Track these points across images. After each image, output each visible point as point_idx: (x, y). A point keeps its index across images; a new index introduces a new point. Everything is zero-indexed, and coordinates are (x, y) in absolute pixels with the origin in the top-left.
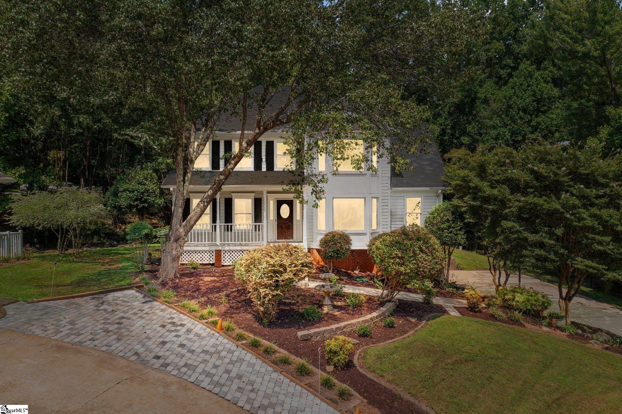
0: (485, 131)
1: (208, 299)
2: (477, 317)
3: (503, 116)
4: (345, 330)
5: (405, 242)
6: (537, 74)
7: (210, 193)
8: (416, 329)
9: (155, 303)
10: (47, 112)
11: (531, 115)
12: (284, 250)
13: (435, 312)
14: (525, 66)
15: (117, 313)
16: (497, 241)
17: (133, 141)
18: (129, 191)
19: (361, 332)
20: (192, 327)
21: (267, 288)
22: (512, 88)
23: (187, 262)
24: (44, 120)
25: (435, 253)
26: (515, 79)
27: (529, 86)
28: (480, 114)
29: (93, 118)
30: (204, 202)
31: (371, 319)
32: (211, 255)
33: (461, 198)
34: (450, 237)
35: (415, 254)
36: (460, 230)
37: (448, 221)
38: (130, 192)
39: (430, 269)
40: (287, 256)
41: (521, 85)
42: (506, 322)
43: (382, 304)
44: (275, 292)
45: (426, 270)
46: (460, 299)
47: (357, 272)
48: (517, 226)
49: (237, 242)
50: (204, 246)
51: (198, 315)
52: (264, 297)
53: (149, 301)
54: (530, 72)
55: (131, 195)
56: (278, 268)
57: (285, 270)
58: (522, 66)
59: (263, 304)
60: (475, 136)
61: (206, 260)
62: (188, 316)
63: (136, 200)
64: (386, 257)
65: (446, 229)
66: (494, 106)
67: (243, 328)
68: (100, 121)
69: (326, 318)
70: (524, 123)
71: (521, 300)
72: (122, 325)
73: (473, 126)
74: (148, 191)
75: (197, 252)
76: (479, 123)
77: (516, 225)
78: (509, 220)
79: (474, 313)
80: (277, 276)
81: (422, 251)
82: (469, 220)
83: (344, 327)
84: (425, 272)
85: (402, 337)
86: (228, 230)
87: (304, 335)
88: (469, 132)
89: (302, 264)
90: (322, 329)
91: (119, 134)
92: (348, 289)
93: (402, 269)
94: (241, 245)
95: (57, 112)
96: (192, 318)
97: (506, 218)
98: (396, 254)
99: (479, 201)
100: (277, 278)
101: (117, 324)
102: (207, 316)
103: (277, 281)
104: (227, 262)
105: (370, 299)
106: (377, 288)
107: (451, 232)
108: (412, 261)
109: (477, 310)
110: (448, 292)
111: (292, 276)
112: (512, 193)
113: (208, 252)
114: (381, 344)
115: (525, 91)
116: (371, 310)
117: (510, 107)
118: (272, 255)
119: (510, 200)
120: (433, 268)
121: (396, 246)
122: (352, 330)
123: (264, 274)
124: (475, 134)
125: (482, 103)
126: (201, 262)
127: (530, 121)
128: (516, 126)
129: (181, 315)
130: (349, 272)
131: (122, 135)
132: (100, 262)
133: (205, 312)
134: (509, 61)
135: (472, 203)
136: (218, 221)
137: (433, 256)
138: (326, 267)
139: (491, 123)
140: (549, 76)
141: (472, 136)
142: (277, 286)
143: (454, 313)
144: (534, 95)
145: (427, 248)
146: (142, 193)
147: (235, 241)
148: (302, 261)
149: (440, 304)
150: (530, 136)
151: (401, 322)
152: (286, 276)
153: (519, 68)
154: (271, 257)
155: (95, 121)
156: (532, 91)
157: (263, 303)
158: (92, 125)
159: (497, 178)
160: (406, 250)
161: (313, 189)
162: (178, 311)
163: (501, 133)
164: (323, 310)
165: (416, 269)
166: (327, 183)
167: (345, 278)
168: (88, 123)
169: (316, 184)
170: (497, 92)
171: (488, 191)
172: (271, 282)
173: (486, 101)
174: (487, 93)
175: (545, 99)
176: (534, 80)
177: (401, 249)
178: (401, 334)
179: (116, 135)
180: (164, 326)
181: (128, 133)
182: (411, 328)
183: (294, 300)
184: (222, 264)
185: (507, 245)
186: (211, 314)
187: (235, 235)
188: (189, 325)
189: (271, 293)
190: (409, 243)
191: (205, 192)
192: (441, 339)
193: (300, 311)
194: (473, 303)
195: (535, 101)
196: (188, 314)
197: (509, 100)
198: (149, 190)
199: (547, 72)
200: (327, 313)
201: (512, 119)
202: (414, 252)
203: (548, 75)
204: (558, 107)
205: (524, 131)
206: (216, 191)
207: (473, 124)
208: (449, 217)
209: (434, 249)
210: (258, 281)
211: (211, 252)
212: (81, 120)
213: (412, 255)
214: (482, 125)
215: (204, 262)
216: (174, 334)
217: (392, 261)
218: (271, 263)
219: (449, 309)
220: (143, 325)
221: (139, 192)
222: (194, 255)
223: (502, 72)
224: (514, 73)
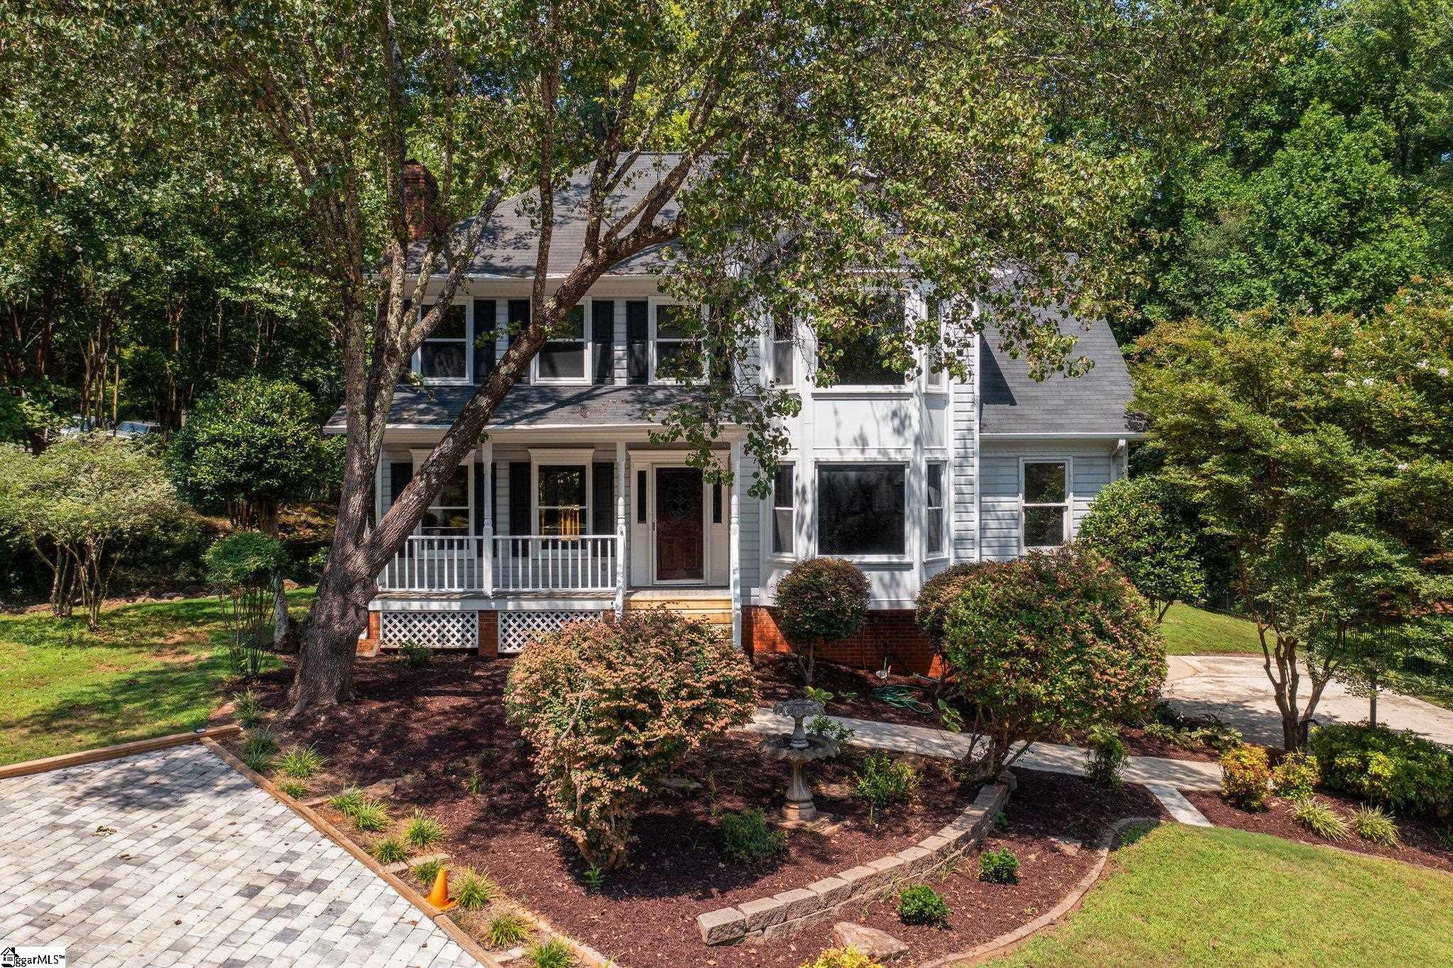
0: (1206, 287)
1: (429, 776)
2: (1257, 829)
3: (1259, 249)
4: (856, 897)
5: (1048, 603)
6: (1347, 138)
7: (448, 446)
8: (1085, 883)
9: (256, 795)
10: (31, 227)
11: (1333, 244)
12: (653, 642)
13: (1129, 813)
14: (1317, 115)
15: (113, 838)
16: (1314, 592)
17: (271, 306)
18: (224, 442)
19: (911, 909)
20: (348, 895)
21: (594, 767)
22: (1283, 175)
23: (397, 646)
24: (22, 247)
25: (1140, 639)
26: (1290, 150)
27: (1327, 168)
28: (1195, 245)
29: (163, 245)
30: (429, 474)
31: (942, 853)
32: (468, 626)
33: (1192, 463)
34: (1158, 576)
35: (1081, 644)
36: (1188, 556)
37: (1152, 529)
38: (228, 445)
39: (1128, 689)
40: (662, 659)
41: (1307, 165)
42: (1348, 846)
43: (968, 794)
44: (625, 782)
45: (1114, 693)
46: (1188, 758)
47: (884, 675)
48: (1379, 548)
49: (541, 589)
50: (448, 600)
51: (380, 841)
52: (587, 798)
53: (238, 788)
54: (1329, 133)
55: (229, 454)
56: (632, 702)
57: (657, 708)
58: (1308, 118)
59: (582, 820)
60: (1182, 303)
61: (453, 640)
62: (347, 849)
63: (244, 468)
64: (984, 652)
65: (1147, 553)
66: (1230, 223)
67: (518, 895)
68: (179, 254)
69: (793, 852)
70: (1315, 266)
71: (1387, 774)
72: (109, 891)
73: (1175, 277)
74: (281, 441)
75: (430, 617)
76: (1190, 270)
77: (1375, 544)
78: (1351, 531)
79: (1246, 815)
80: (627, 729)
81: (1101, 633)
82: (1216, 530)
83: (854, 889)
84: (1112, 701)
85: (1045, 919)
86: (515, 554)
87: (722, 928)
88: (1166, 292)
89: (714, 686)
90: (782, 900)
91: (236, 289)
92: (864, 736)
93: (1039, 689)
94: (551, 596)
95: (59, 226)
96: (356, 857)
97: (1340, 522)
98: (1020, 644)
99: (1248, 473)
100: (627, 736)
101: (93, 886)
102: (407, 849)
103: (629, 745)
104: (514, 645)
105: (930, 770)
106: (945, 727)
107: (1161, 563)
108: (1070, 664)
109: (1255, 804)
110: (1150, 736)
111: (678, 728)
112: (1357, 448)
113: (458, 616)
114: (980, 949)
115: (1317, 181)
116: (940, 814)
117: (1276, 223)
118: (612, 656)
119: (1352, 471)
120: (1137, 686)
121: (1017, 617)
122: (880, 895)
123: (587, 719)
124: (1181, 296)
125: (1199, 216)
126: (438, 645)
127: (1331, 260)
128: (1293, 274)
129: (326, 843)
130: (862, 672)
131: (243, 291)
132: (152, 645)
133: (406, 827)
134: (1269, 110)
135: (1224, 477)
136: (488, 527)
137: (1135, 646)
138: (796, 660)
139: (1225, 267)
140: (1375, 146)
141: (1172, 303)
142: (628, 761)
143: (1187, 816)
144: (1341, 192)
145: (1116, 622)
146: (264, 450)
147: (535, 585)
148: (714, 678)
149: (1138, 781)
150: (1331, 298)
151: (1032, 857)
152: (659, 730)
153: (1302, 123)
154: (610, 666)
155: (170, 253)
156: (1335, 181)
157: (585, 814)
158: (158, 265)
159: (1303, 402)
160: (1051, 630)
161: (750, 436)
162: (318, 827)
163: (1253, 291)
164: (783, 817)
165: (1085, 692)
166: (795, 415)
167: (851, 696)
168: (146, 259)
169: (759, 418)
170: (1238, 189)
171: (1285, 444)
172: (607, 748)
173: (1208, 213)
174: (1212, 190)
175: (1370, 202)
176: (1340, 153)
177: (1033, 626)
178: (1039, 906)
179: (225, 292)
180: (251, 892)
181: (259, 285)
182: (1071, 882)
183: (697, 779)
184: (500, 650)
185: (1348, 606)
186: (421, 838)
187: (535, 567)
188: (338, 889)
189: (610, 784)
190: (1059, 606)
191: (431, 446)
192: (1170, 925)
193: (713, 822)
194: (1244, 784)
195: (1344, 206)
196: (348, 842)
197: (1275, 204)
198: (285, 439)
199: (1370, 133)
200: (798, 831)
201: (1282, 255)
202: (1076, 635)
203: (1374, 142)
204: (1397, 226)
205: (1315, 285)
206: (465, 442)
207: (1175, 270)
208: (1155, 517)
209: (1138, 626)
210: (566, 744)
211: (468, 617)
212: (126, 249)
213: (1069, 645)
214: (1198, 275)
215: (448, 645)
216: (278, 924)
217: (1007, 665)
218: (608, 686)
219: (1168, 800)
220: (181, 891)
221: (252, 445)
222: (420, 626)
223: (1249, 137)
224: (1286, 136)
